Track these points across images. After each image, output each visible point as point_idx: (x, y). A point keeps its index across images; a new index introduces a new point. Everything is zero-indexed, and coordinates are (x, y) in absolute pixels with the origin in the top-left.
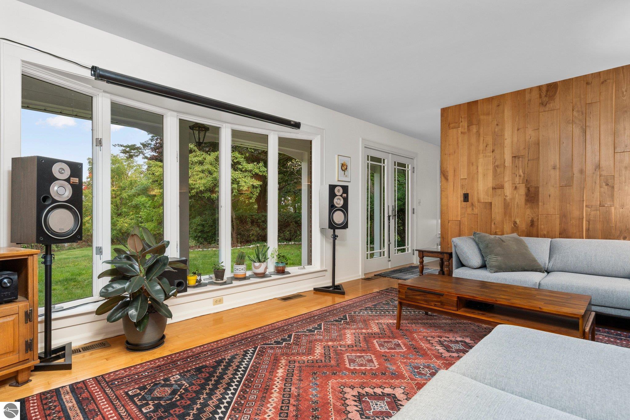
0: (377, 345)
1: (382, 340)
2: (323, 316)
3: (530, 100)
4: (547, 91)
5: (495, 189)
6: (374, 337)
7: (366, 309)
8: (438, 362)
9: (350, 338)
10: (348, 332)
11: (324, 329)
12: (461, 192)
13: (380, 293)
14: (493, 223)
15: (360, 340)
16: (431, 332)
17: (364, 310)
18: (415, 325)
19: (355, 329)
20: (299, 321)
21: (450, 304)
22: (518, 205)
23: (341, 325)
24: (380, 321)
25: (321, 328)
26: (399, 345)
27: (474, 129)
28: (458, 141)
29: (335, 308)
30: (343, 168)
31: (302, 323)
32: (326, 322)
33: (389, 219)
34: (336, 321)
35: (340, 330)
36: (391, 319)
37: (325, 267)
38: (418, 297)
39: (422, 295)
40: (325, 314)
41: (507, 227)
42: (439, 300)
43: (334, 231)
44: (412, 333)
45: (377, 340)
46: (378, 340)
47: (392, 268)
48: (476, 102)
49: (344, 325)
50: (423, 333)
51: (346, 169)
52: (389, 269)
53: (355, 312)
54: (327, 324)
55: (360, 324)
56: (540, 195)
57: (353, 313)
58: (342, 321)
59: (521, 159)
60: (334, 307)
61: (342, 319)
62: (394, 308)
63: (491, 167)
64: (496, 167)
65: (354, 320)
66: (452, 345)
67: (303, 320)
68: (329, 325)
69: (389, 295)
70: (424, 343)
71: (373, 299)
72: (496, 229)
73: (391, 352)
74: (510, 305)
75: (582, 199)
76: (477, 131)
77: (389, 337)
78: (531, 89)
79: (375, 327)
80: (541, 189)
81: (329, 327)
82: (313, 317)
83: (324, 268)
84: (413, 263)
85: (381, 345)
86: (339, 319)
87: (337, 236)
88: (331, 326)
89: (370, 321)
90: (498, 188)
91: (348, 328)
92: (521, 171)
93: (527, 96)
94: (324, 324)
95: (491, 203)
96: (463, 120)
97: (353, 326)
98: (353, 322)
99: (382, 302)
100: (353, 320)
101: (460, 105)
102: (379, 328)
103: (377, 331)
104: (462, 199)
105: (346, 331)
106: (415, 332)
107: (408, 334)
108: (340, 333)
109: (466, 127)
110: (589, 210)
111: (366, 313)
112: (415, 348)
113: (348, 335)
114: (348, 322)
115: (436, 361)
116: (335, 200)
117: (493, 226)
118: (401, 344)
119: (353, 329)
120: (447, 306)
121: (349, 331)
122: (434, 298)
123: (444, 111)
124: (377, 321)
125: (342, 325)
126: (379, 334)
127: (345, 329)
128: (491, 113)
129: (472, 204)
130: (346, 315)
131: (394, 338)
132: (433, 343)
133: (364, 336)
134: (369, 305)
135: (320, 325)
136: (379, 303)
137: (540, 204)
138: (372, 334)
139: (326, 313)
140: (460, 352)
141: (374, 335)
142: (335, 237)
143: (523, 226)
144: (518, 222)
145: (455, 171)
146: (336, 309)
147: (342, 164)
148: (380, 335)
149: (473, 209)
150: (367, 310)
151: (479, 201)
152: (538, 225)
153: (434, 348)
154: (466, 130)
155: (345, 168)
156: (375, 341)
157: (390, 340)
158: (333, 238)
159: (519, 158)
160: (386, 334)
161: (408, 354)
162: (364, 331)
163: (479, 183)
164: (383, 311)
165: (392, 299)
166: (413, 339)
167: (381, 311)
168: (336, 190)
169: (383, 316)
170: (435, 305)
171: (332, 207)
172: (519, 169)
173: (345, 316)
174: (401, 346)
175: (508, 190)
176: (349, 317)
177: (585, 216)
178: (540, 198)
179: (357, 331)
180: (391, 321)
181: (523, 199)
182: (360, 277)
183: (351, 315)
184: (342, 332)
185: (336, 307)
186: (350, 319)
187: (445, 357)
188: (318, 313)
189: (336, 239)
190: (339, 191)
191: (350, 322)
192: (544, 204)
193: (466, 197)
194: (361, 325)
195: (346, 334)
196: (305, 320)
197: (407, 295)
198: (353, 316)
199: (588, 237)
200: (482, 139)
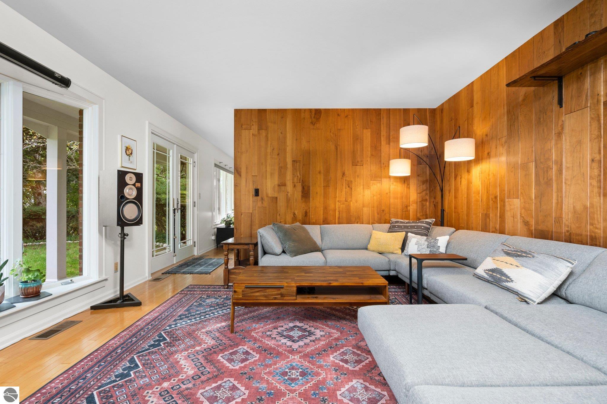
0: (225, 362)
1: (226, 353)
2: (129, 345)
3: (304, 118)
4: (315, 114)
5: (280, 186)
6: (215, 352)
7: (181, 318)
8: (296, 357)
9: (187, 364)
10: (180, 358)
11: (143, 365)
12: (253, 187)
13: (182, 294)
14: (278, 215)
15: (202, 364)
16: (265, 325)
17: (178, 319)
18: (245, 322)
19: (186, 350)
20: (93, 367)
21: (290, 294)
22: (296, 200)
23: (163, 350)
24: (207, 329)
25: (137, 366)
26: (247, 353)
27: (263, 133)
28: (250, 141)
29: (139, 327)
30: (127, 152)
31: (101, 367)
32: (139, 352)
33: (174, 213)
34: (153, 346)
35: (166, 359)
36: (217, 323)
37: (106, 275)
38: (257, 294)
39: (262, 290)
40: (130, 340)
41: (289, 218)
42: (279, 292)
43: (123, 229)
44: (249, 332)
45: (220, 355)
46: (222, 355)
47: (177, 263)
48: (265, 110)
49: (167, 348)
50: (259, 329)
51: (131, 154)
52: (174, 264)
53: (170, 326)
54: (142, 355)
55: (187, 340)
56: (311, 192)
57: (168, 328)
58: (161, 343)
59: (298, 163)
60: (137, 326)
61: (159, 341)
62: (211, 308)
63: (277, 168)
64: (280, 168)
65: (176, 337)
66: (291, 333)
67: (99, 362)
68: (146, 355)
69: (194, 294)
70: (268, 340)
71: (180, 302)
72: (281, 220)
73: (246, 365)
74: (340, 285)
75: (335, 196)
76: (266, 136)
77: (232, 347)
78: (305, 110)
79: (207, 338)
80: (311, 188)
81: (148, 360)
82: (113, 351)
83: (104, 277)
84: (194, 255)
85: (230, 361)
86: (154, 341)
87: (128, 235)
88: (150, 357)
89: (196, 333)
90: (282, 185)
91: (176, 352)
92: (298, 173)
93: (303, 115)
94: (138, 357)
95: (277, 198)
96: (254, 123)
97: (180, 345)
98: (176, 340)
99: (192, 304)
100: (175, 339)
101: (252, 110)
102: (213, 338)
103: (212, 343)
104: (254, 193)
105: (176, 357)
106: (252, 330)
107: (246, 336)
108: (169, 363)
109: (257, 130)
110: (339, 203)
111: (184, 323)
112: (265, 350)
113: (182, 362)
114: (171, 343)
115: (293, 357)
116: (127, 191)
117: (278, 216)
118: (249, 350)
119: (182, 351)
120: (288, 297)
121: (180, 355)
122: (274, 291)
123: (237, 112)
124: (204, 330)
125: (165, 349)
126: (218, 347)
127: (172, 353)
128: (276, 122)
129: (262, 199)
130: (161, 333)
131: (237, 345)
132: (275, 338)
133: (203, 356)
134: (181, 311)
135: (132, 361)
136: (191, 306)
137: (311, 199)
138: (211, 350)
139: (130, 338)
140: (302, 339)
141: (212, 349)
142: (124, 236)
143: (300, 216)
144: (296, 214)
145: (247, 168)
146: (142, 329)
147: (127, 147)
148: (220, 347)
149: (262, 203)
150: (183, 318)
151: (267, 196)
152: (309, 215)
153: (280, 343)
154: (257, 133)
155: (130, 152)
156: (219, 357)
157: (235, 349)
158: (121, 237)
159: (297, 162)
160: (225, 344)
161: (264, 360)
162: (198, 348)
163: (267, 180)
164: (202, 314)
165: (201, 297)
166: (255, 340)
167: (199, 316)
168: (127, 178)
169: (206, 321)
170: (275, 299)
171: (122, 199)
172: (297, 171)
173: (160, 336)
174: (251, 354)
175: (289, 187)
176: (167, 335)
177: (337, 208)
178: (311, 195)
179: (190, 351)
180: (219, 325)
181: (300, 194)
182: (147, 279)
183: (168, 332)
184: (171, 360)
185: (139, 325)
186: (170, 338)
187: (297, 349)
188: (119, 343)
189: (125, 238)
190: (131, 179)
191: (172, 341)
192: (313, 199)
193: (257, 192)
194: (189, 341)
195: (179, 362)
196: (104, 361)
197: (244, 294)
198: (171, 332)
199: (339, 223)
200: (269, 143)
